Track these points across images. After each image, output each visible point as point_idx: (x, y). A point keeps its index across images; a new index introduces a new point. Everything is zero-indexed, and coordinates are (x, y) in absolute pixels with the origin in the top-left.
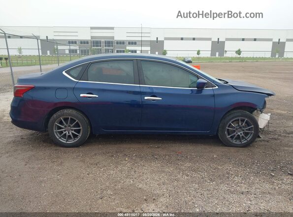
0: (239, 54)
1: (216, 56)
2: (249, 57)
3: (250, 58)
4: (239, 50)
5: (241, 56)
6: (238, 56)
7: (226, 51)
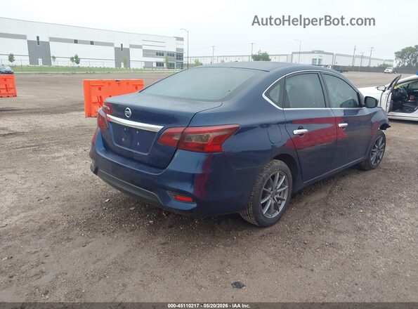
0: (78, 63)
1: (38, 64)
2: (98, 66)
3: (101, 69)
4: (76, 57)
5: (82, 64)
6: (76, 65)
7: (54, 58)
